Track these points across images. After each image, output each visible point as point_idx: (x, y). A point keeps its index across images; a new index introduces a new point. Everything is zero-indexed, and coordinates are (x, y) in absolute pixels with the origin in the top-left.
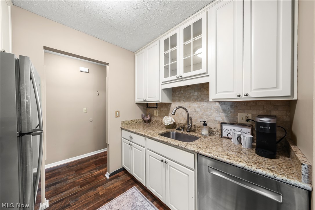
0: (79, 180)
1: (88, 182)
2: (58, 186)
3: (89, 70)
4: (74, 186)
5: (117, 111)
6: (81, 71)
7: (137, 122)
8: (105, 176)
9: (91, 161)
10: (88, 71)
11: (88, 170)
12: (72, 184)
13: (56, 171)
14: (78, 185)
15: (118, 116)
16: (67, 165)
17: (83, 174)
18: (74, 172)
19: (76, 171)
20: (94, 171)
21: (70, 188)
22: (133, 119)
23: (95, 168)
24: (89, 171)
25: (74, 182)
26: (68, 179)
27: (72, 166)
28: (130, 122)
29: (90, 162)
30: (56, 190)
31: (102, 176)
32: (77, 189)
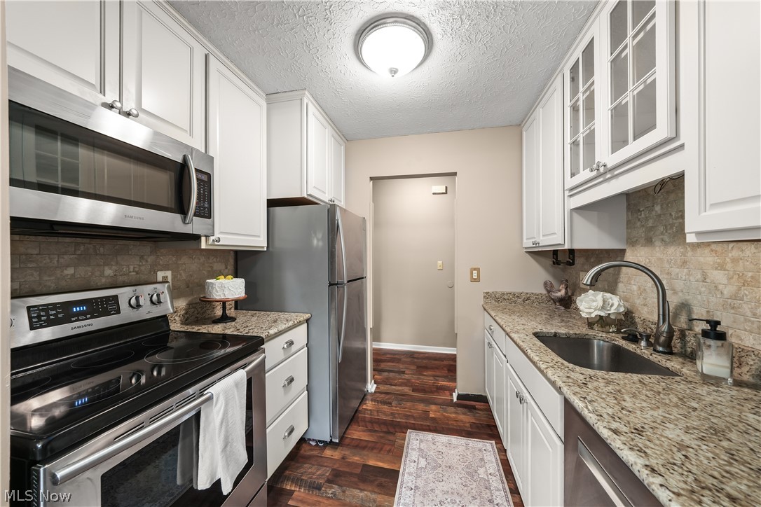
0: (416, 380)
1: (424, 390)
2: (392, 375)
3: (446, 187)
4: (406, 386)
5: (475, 269)
6: (434, 194)
7: (528, 299)
8: (452, 395)
9: (445, 363)
10: (444, 191)
11: (434, 373)
12: (405, 381)
13: (397, 357)
14: (411, 386)
15: (475, 279)
16: (411, 355)
17: (425, 375)
18: (414, 367)
19: (418, 367)
20: (440, 379)
21: (401, 385)
22: (517, 290)
23: (445, 375)
24: (434, 376)
25: (408, 380)
26: (403, 373)
27: (417, 358)
28: (506, 297)
29: (443, 363)
30: (388, 379)
31: (447, 393)
32: (407, 390)
